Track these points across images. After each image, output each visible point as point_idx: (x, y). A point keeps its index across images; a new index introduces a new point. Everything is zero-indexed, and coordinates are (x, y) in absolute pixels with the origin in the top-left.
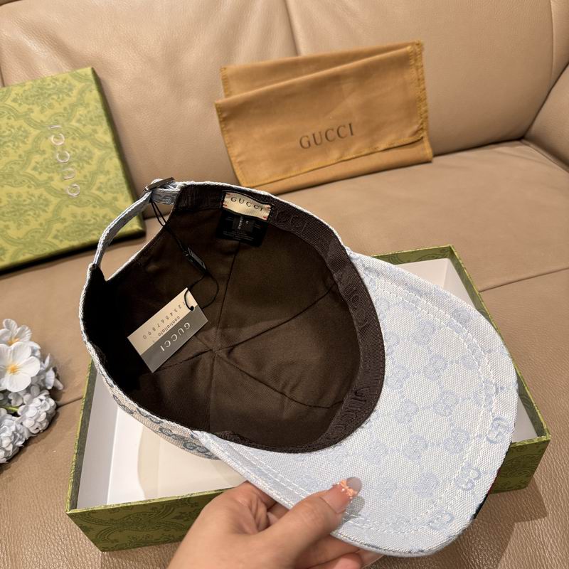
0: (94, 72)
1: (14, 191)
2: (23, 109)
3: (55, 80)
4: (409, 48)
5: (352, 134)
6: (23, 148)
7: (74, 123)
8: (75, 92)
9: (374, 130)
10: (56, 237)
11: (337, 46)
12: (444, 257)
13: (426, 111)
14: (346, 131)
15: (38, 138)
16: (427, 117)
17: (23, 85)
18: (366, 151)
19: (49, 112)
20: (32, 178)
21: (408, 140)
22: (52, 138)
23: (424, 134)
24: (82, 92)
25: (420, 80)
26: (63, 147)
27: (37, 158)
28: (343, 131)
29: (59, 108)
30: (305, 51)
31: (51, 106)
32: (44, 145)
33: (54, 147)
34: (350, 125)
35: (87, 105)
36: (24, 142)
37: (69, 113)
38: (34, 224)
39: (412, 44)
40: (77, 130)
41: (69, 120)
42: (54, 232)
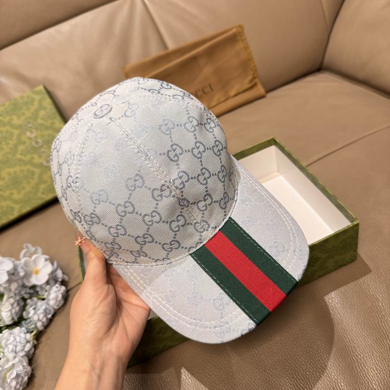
0: (45, 88)
1: (11, 170)
2: (7, 119)
3: (22, 98)
4: (234, 30)
5: (212, 90)
6: (12, 143)
7: (40, 121)
8: (36, 103)
9: (225, 85)
10: (43, 193)
11: (190, 38)
12: (271, 145)
13: (255, 66)
14: (207, 89)
15: (19, 135)
16: (256, 70)
17: (4, 105)
18: (223, 99)
19: (23, 118)
20: (21, 160)
21: (246, 86)
22: (28, 134)
23: (257, 80)
24: (40, 102)
25: (247, 48)
26: (36, 137)
27: (21, 148)
28: (206, 90)
29: (28, 114)
30: (171, 46)
31: (23, 114)
32: (24, 138)
33: (30, 138)
34: (210, 86)
35: (45, 109)
36: (11, 140)
37: (35, 116)
38: (28, 188)
39: (236, 27)
40: (42, 125)
41: (36, 120)
42: (41, 190)
